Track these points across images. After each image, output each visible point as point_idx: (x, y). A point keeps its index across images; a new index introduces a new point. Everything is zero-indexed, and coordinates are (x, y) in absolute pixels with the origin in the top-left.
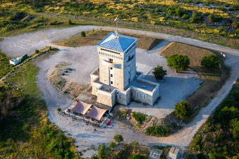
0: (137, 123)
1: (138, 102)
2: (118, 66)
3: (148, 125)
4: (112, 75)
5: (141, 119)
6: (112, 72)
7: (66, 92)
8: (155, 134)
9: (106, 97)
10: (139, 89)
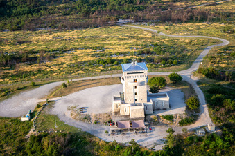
0: (169, 122)
1: (159, 110)
2: (142, 84)
3: (177, 120)
4: (136, 94)
5: (170, 118)
6: (136, 91)
7: (96, 123)
8: (186, 124)
9: (139, 110)
10: (157, 99)
